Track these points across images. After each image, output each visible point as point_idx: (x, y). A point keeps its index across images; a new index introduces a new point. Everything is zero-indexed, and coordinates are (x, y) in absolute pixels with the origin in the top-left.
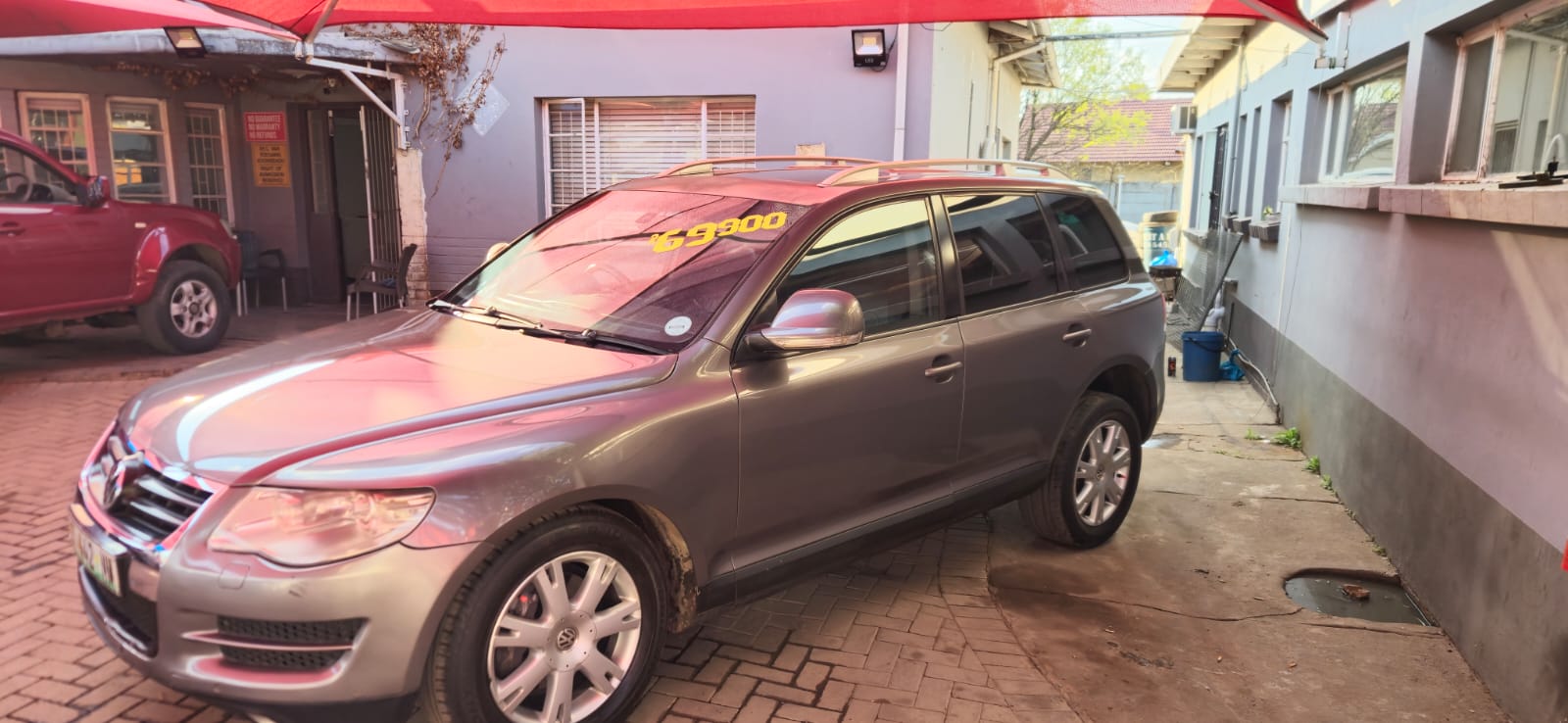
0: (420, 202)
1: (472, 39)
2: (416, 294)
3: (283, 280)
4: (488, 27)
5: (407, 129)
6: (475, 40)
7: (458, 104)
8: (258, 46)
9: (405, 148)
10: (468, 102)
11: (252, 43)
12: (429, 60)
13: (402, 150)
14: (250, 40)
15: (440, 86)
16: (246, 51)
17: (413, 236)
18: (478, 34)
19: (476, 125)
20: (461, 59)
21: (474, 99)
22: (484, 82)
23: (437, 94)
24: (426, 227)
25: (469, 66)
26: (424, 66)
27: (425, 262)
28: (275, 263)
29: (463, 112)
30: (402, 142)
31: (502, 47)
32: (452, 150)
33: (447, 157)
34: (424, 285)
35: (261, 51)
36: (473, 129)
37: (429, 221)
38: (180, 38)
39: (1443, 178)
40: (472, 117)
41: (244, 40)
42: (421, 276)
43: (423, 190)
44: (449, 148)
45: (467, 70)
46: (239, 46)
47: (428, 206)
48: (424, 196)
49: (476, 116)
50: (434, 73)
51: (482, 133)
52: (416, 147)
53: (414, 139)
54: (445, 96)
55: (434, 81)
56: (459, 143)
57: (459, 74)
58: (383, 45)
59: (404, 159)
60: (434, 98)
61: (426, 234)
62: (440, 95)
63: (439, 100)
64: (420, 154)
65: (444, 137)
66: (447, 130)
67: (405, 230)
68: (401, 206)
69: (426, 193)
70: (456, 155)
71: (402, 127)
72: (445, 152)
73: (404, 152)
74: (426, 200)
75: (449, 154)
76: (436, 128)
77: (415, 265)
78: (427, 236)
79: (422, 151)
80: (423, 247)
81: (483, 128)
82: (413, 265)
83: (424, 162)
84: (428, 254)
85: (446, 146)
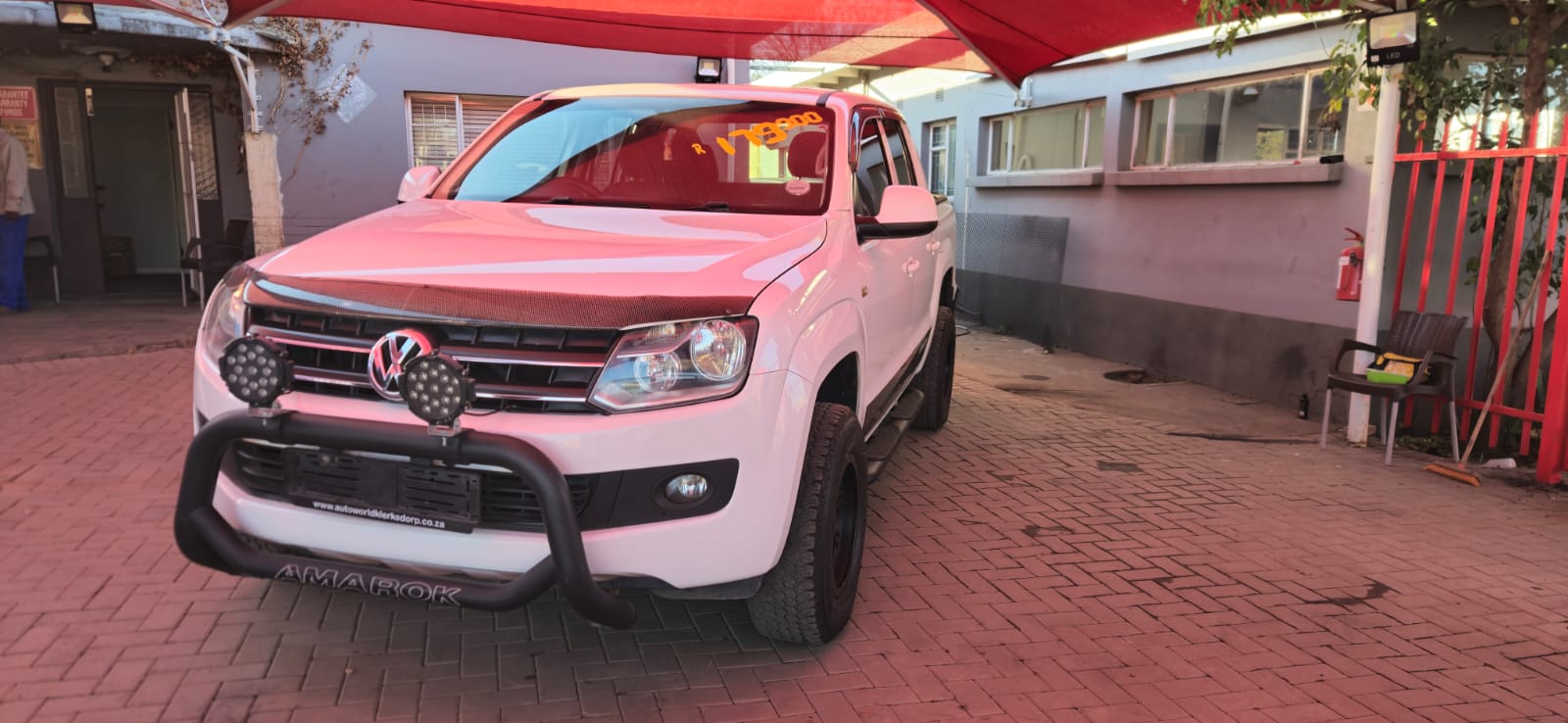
0: (275, 184)
1: (336, 33)
3: (55, 268)
4: (353, 23)
5: (260, 113)
6: (339, 35)
7: (320, 93)
8: (143, 25)
9: (257, 131)
10: (330, 91)
11: (137, 22)
12: (293, 50)
13: (254, 133)
14: (135, 20)
15: (300, 75)
16: (131, 30)
17: (266, 218)
18: (343, 29)
19: (340, 113)
20: (321, 50)
21: (338, 88)
22: (349, 74)
23: (295, 82)
24: (282, 208)
25: (332, 58)
26: (287, 56)
27: (281, 243)
28: (40, 250)
29: (327, 100)
30: (256, 127)
31: (368, 43)
32: (312, 134)
33: (307, 141)
35: (145, 31)
36: (338, 118)
37: (285, 202)
38: (66, 13)
39: (1132, 168)
40: (336, 106)
41: (130, 19)
43: (278, 172)
44: (309, 132)
45: (329, 61)
46: (124, 25)
47: (284, 187)
48: (279, 178)
49: (340, 104)
50: (294, 62)
51: (346, 120)
52: (269, 132)
53: (269, 123)
54: (303, 84)
55: (294, 70)
56: (321, 128)
57: (321, 65)
58: (257, 34)
59: (256, 142)
60: (292, 85)
61: (282, 213)
62: (299, 83)
63: (298, 88)
64: (275, 138)
65: (304, 123)
66: (308, 116)
67: (255, 211)
68: (250, 188)
69: (282, 175)
70: (317, 140)
71: (255, 112)
72: (304, 136)
73: (256, 136)
74: (282, 182)
75: (309, 139)
76: (294, 114)
77: (270, 245)
78: (283, 218)
79: (278, 136)
80: (278, 229)
81: (347, 116)
82: (266, 246)
83: (279, 145)
84: (285, 235)
85: (306, 131)
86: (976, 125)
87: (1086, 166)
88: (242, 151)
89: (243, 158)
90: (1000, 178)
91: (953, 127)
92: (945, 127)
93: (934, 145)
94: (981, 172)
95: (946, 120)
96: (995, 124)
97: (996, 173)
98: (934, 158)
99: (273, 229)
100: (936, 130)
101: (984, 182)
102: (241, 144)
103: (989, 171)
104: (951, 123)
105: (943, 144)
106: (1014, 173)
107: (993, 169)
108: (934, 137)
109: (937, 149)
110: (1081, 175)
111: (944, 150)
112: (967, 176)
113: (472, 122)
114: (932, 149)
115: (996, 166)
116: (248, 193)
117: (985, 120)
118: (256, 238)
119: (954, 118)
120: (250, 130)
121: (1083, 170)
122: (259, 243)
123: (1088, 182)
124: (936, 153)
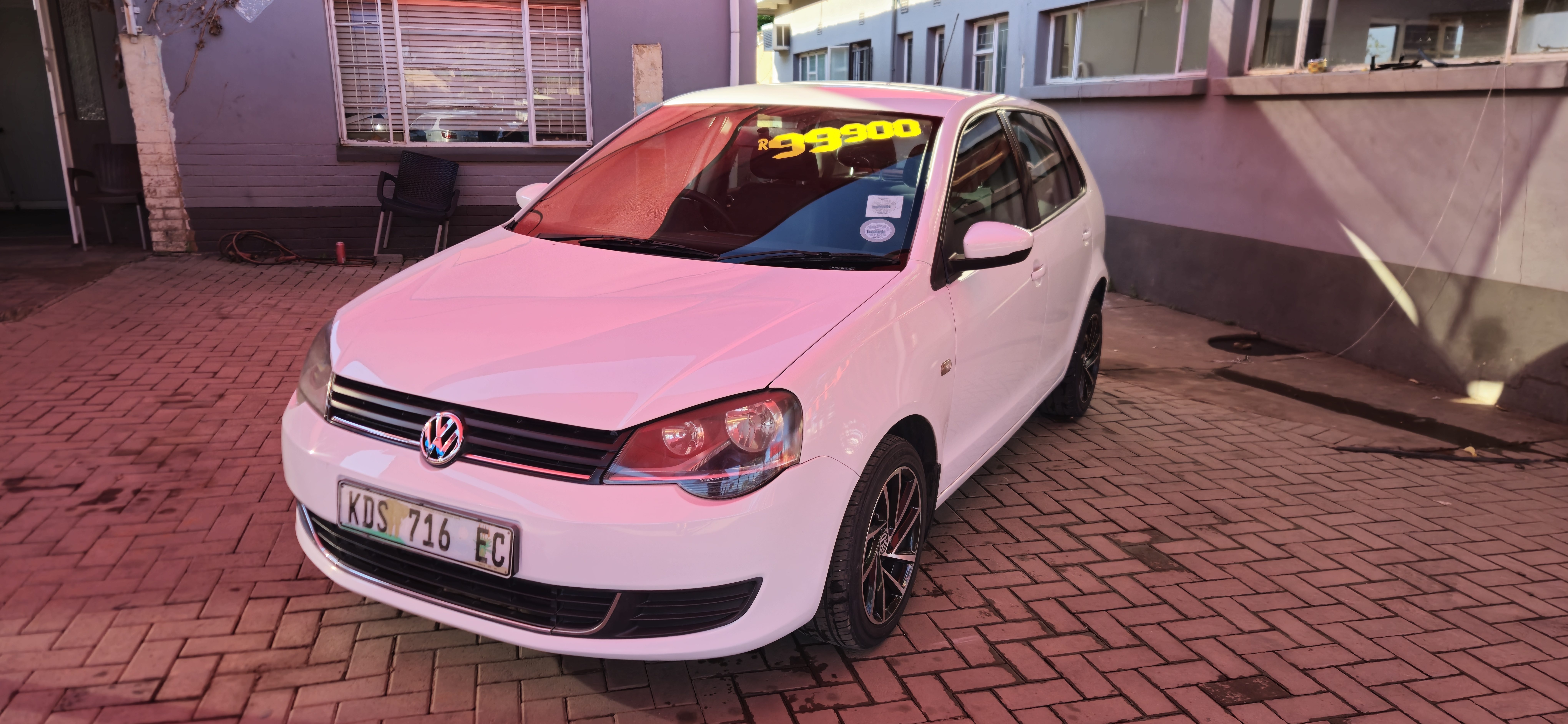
0: (163, 100)
2: (164, 214)
5: (137, 10)
9: (135, 32)
13: (130, 36)
17: (154, 143)
19: (239, 9)
24: (173, 131)
27: (177, 174)
30: (133, 27)
32: (206, 37)
33: (200, 45)
34: (176, 202)
36: (238, 16)
37: (176, 123)
39: (1247, 74)
42: (170, 192)
43: (166, 86)
44: (201, 33)
47: (174, 105)
48: (168, 94)
51: (248, 18)
52: (150, 34)
53: (149, 23)
56: (216, 29)
59: (135, 48)
61: (173, 140)
64: (158, 42)
65: (195, 21)
66: (198, 12)
67: (140, 136)
68: (132, 106)
69: (171, 88)
70: (213, 44)
71: (130, 8)
72: (196, 39)
73: (134, 39)
74: (171, 98)
75: (201, 42)
76: (181, 9)
77: (160, 178)
78: (176, 143)
79: (161, 37)
80: (171, 156)
81: (249, 13)
82: (156, 179)
83: (165, 52)
84: (180, 164)
85: (198, 31)
86: (1034, 20)
87: (1180, 70)
88: (117, 58)
89: (120, 67)
90: (1065, 87)
91: (1004, 25)
92: (992, 26)
93: (979, 47)
94: (1039, 80)
95: (995, 17)
96: (1057, 19)
97: (1059, 81)
98: (978, 64)
99: (165, 158)
100: (982, 29)
101: (1042, 92)
102: (117, 50)
103: (1049, 79)
104: (1002, 20)
105: (990, 46)
106: (1080, 81)
107: (1054, 75)
108: (979, 38)
109: (982, 52)
110: (1178, 82)
111: (991, 55)
112: (1022, 85)
113: (410, 20)
114: (976, 52)
115: (1060, 70)
116: (130, 111)
117: (1045, 15)
118: (144, 169)
119: (1006, 14)
120: (125, 32)
121: (1177, 75)
122: (147, 175)
123: (1188, 90)
124: (980, 58)
